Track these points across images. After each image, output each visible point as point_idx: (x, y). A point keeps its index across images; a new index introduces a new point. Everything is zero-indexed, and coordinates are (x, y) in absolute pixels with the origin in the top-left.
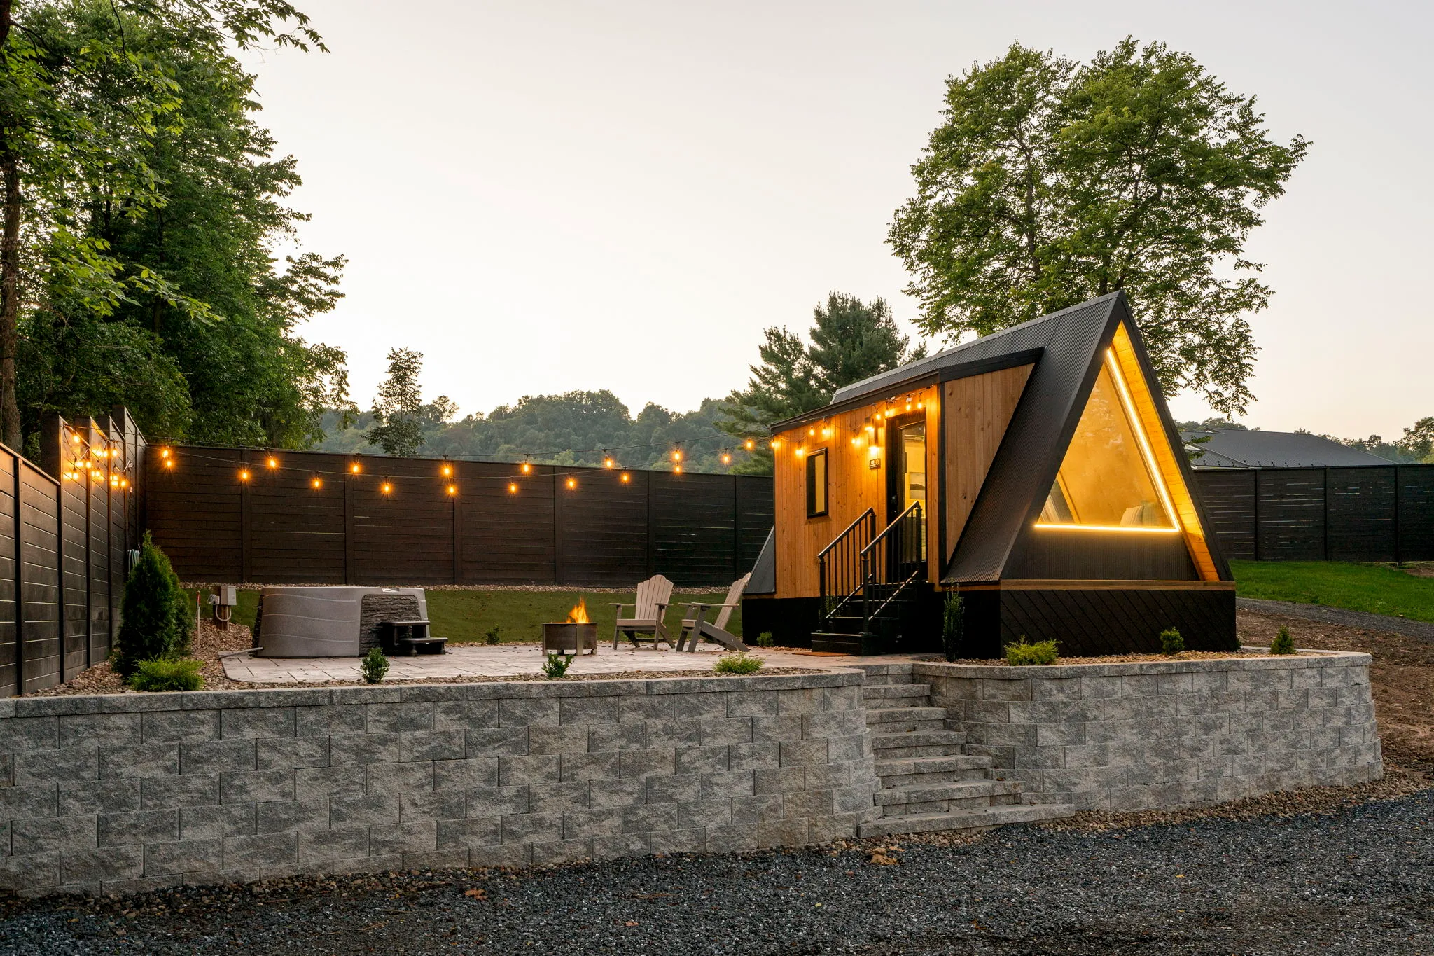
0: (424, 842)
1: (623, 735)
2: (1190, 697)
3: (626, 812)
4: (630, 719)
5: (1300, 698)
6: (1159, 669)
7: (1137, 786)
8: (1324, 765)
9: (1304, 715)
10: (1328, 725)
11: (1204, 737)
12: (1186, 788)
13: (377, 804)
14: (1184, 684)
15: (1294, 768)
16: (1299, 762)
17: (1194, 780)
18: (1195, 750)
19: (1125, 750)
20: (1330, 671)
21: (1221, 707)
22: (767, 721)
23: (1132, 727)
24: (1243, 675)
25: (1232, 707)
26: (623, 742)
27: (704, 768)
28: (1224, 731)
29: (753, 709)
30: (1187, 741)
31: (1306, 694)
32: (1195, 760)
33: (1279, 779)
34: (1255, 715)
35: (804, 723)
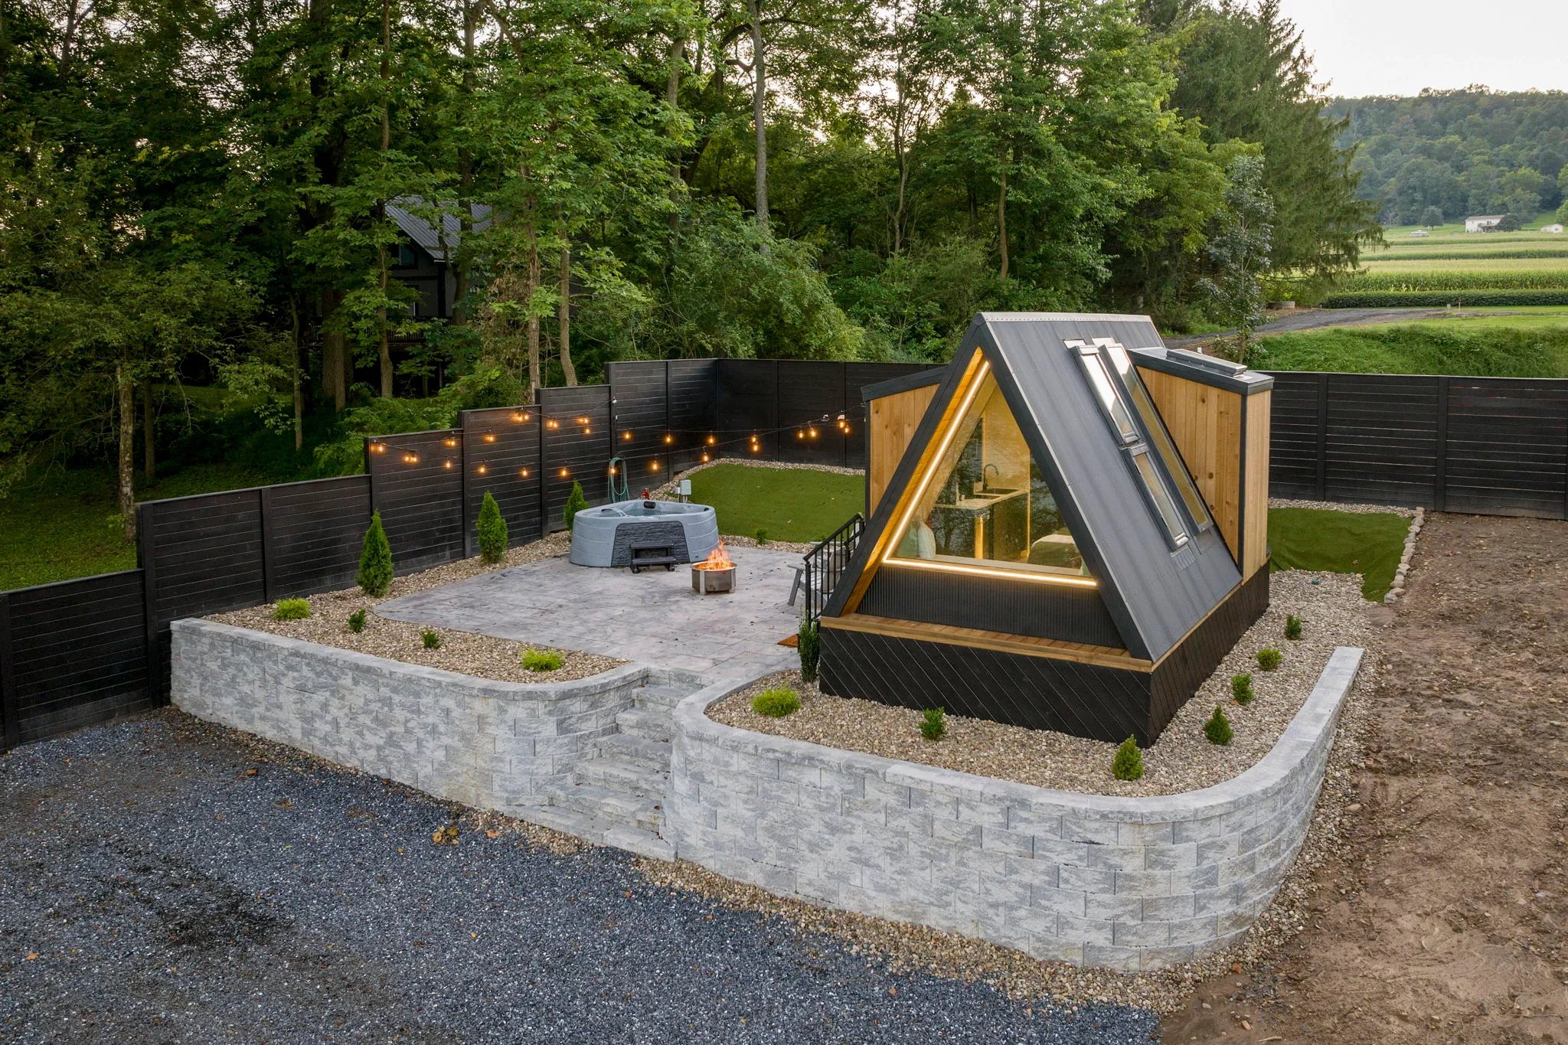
0: (297, 734)
1: (379, 701)
2: (816, 790)
3: (379, 748)
4: (385, 691)
5: (969, 833)
6: (777, 754)
7: (742, 858)
8: (1000, 921)
9: (971, 853)
10: (1014, 877)
11: (827, 837)
12: (800, 880)
13: (280, 707)
14: (812, 776)
15: (951, 909)
16: (959, 904)
17: (812, 876)
18: (813, 847)
19: (734, 820)
20: (1024, 814)
21: (855, 813)
22: (456, 713)
23: (746, 802)
24: (886, 787)
25: (869, 816)
26: (380, 705)
27: (421, 734)
28: (854, 837)
29: (449, 702)
30: (805, 834)
31: (979, 831)
32: (814, 856)
33: (924, 913)
34: (897, 834)
35: (481, 720)
